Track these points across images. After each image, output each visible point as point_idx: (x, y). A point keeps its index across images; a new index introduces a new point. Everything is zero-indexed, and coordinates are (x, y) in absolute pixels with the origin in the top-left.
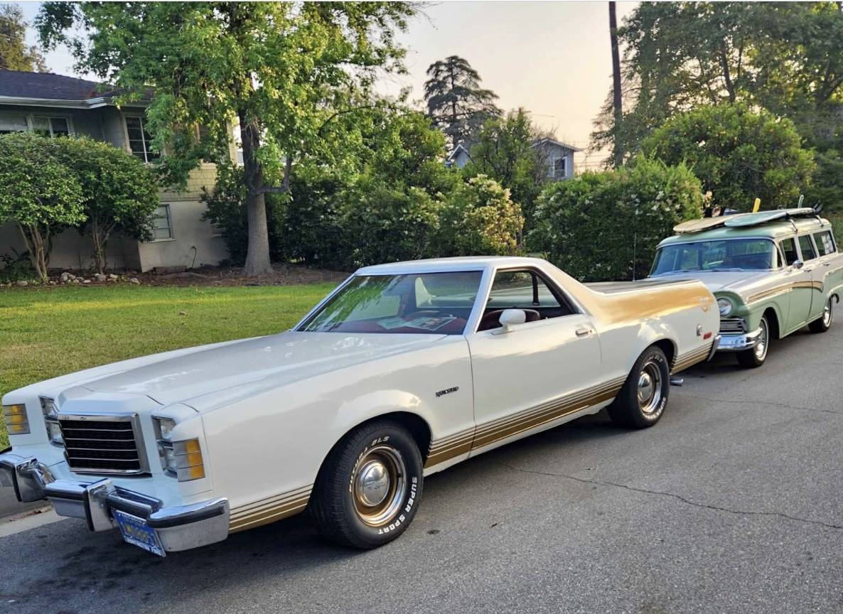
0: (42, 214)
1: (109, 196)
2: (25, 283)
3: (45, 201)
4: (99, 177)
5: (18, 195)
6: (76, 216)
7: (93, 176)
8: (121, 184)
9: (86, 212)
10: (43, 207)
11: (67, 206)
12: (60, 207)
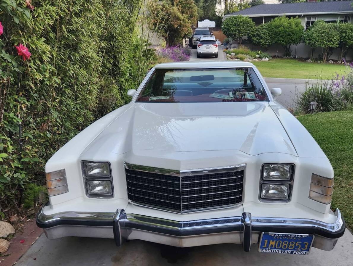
0: (327, 45)
1: (347, 40)
2: (319, 62)
3: (329, 42)
4: (346, 35)
5: (323, 40)
6: (335, 45)
7: (344, 35)
8: (351, 37)
9: (338, 44)
10: (328, 43)
11: (334, 43)
12: (332, 43)
